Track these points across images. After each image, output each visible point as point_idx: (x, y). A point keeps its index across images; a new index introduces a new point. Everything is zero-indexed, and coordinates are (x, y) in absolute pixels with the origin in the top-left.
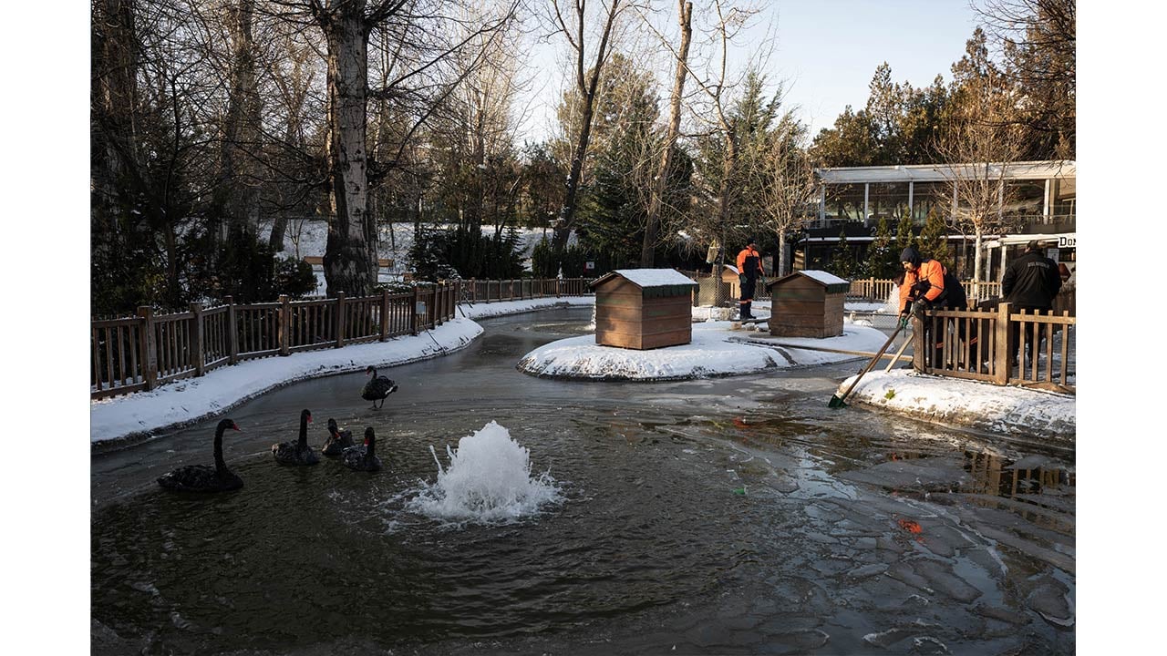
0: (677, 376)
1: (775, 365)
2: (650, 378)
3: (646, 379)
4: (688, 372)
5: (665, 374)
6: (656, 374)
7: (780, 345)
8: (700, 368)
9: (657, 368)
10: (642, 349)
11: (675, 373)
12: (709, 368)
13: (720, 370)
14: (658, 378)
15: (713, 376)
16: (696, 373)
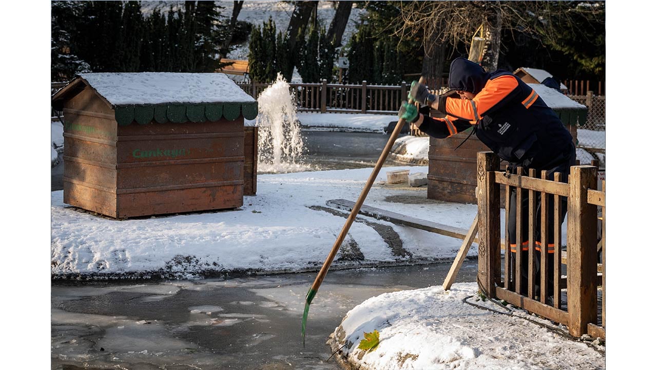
0: (131, 273)
1: (360, 257)
2: (76, 275)
3: (69, 276)
4: (158, 265)
5: (109, 267)
6: (90, 267)
7: (393, 220)
8: (188, 259)
9: (97, 257)
10: (119, 218)
11: (130, 266)
12: (206, 260)
13: (229, 263)
14: (93, 275)
15: (210, 274)
16: (175, 268)
